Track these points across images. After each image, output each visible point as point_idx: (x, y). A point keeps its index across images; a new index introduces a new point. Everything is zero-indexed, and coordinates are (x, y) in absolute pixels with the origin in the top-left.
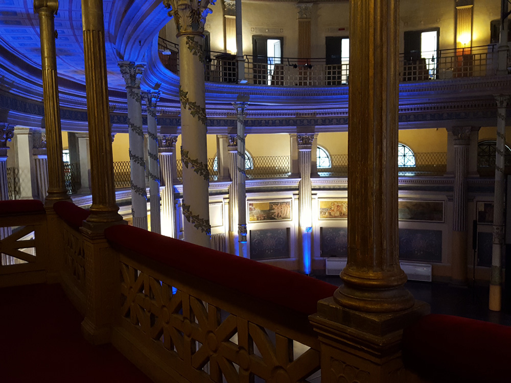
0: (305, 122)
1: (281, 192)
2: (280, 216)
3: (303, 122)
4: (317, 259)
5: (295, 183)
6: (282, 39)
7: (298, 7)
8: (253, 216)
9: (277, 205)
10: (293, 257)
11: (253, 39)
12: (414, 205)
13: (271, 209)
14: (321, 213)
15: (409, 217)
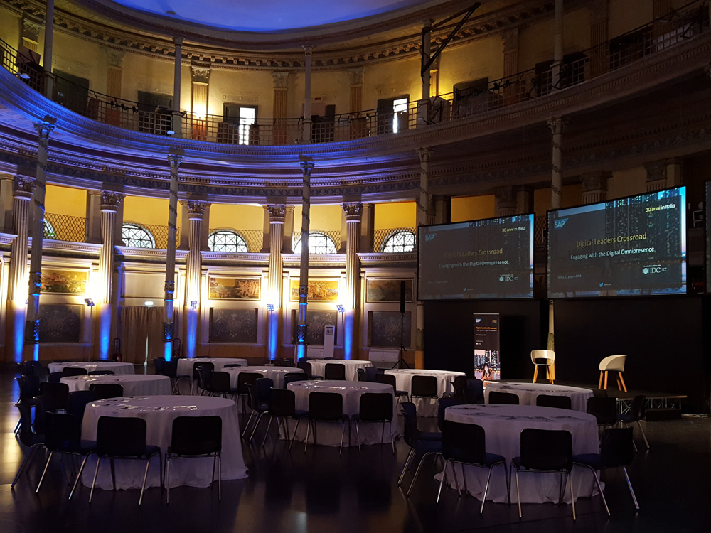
0: (277, 192)
1: (248, 268)
2: (247, 295)
3: (274, 192)
4: (286, 345)
5: (265, 258)
6: (256, 108)
7: (273, 76)
8: (215, 292)
9: (244, 282)
10: (259, 344)
11: (224, 106)
12: (386, 285)
13: (237, 286)
14: (293, 293)
15: (381, 298)
